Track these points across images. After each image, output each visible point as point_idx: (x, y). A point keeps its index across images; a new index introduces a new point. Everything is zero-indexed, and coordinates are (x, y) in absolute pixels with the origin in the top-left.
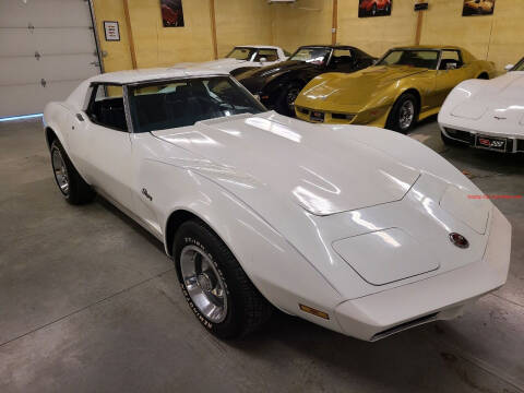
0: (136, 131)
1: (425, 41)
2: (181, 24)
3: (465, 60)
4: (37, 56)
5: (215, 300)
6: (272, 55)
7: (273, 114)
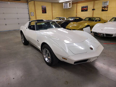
0: (37, 30)
1: (94, 16)
2: (46, 13)
3: (101, 20)
4: (18, 19)
5: (49, 59)
6: (63, 19)
7: (62, 28)
